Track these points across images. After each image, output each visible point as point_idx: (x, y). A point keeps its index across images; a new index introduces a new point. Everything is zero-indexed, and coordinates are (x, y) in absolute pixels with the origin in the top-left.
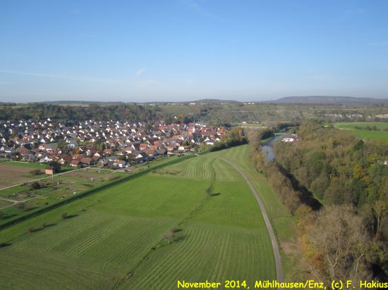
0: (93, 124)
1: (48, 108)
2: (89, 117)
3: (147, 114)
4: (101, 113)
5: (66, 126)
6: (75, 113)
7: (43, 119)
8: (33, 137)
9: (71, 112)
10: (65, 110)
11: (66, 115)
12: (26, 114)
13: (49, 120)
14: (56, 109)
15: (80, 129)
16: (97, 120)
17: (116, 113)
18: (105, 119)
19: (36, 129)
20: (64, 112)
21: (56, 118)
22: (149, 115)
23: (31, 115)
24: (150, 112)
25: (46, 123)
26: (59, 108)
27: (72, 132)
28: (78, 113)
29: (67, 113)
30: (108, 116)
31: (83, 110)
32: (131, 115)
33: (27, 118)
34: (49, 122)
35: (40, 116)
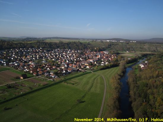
0: (59, 50)
1: (42, 43)
2: (58, 47)
3: (83, 46)
4: (63, 45)
5: (47, 51)
6: (52, 45)
7: (38, 48)
8: (31, 56)
9: (51, 45)
10: (48, 44)
11: (48, 46)
12: (32, 46)
13: (41, 48)
14: (45, 44)
16: (61, 49)
17: (70, 46)
19: (34, 52)
20: (47, 45)
21: (44, 47)
22: (84, 47)
23: (34, 46)
24: (85, 45)
25: (39, 50)
28: (53, 46)
29: (49, 45)
30: (66, 47)
31: (56, 44)
32: (76, 47)
34: (41, 49)
35: (38, 47)
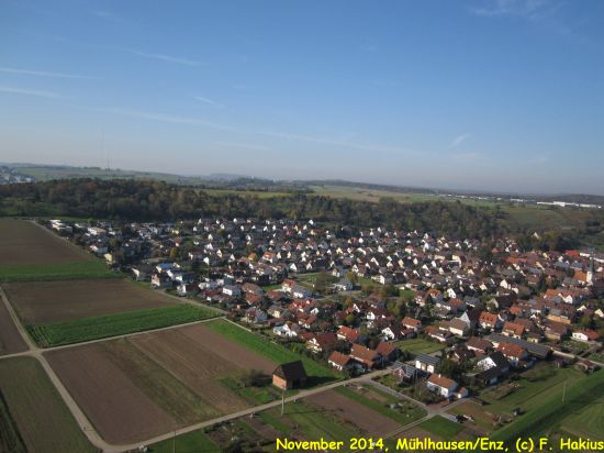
0: (382, 235)
1: (313, 200)
2: (377, 222)
3: (480, 224)
4: (399, 215)
5: (338, 237)
6: (355, 213)
7: (302, 220)
8: (279, 256)
9: (349, 210)
10: (339, 206)
11: (340, 216)
12: (278, 209)
13: (311, 222)
14: (325, 204)
15: (360, 245)
16: (390, 229)
17: (425, 217)
18: (405, 228)
19: (287, 238)
20: (336, 209)
21: (323, 219)
22: (484, 224)
23: (284, 211)
24: (486, 218)
25: (305, 227)
26: (330, 203)
27: (345, 250)
28: (359, 213)
29: (341, 210)
30: (410, 222)
31: (367, 207)
32: (451, 224)
33: (277, 216)
34: (311, 227)
35: (299, 215)
